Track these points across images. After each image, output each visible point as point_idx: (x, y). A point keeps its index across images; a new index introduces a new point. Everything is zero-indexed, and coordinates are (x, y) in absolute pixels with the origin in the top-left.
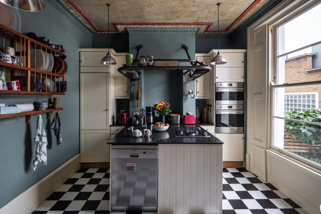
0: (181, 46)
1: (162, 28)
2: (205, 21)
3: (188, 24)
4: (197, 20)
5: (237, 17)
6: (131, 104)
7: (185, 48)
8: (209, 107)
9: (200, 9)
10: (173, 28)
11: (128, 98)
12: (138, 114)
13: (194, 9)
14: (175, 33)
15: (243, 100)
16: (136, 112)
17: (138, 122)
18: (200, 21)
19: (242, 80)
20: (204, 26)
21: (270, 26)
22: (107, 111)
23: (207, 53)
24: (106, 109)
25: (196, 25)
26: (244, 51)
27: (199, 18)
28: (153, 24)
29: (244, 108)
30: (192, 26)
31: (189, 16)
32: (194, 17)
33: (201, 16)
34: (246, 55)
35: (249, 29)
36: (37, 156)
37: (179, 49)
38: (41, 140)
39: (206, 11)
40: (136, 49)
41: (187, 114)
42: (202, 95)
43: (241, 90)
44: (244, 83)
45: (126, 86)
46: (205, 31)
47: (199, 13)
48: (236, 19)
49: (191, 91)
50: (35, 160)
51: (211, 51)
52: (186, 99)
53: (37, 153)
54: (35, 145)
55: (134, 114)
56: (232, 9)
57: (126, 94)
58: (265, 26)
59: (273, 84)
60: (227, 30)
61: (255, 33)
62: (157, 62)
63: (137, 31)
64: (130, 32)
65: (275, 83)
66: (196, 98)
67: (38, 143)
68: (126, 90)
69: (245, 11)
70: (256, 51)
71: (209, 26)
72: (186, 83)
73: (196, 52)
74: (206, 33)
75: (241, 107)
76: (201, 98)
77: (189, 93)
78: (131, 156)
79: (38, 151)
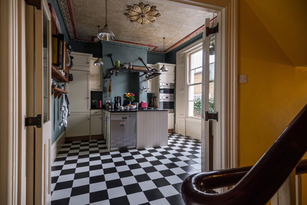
0: (138, 58)
1: (127, 45)
2: (154, 45)
3: (144, 45)
4: (150, 44)
5: (172, 45)
6: (104, 95)
7: (140, 59)
8: (155, 98)
9: (154, 38)
10: (133, 46)
11: (102, 90)
12: (109, 102)
13: (150, 38)
14: (134, 49)
15: (174, 93)
16: (108, 101)
17: (110, 107)
18: (151, 44)
19: (173, 82)
20: (153, 48)
21: (188, 54)
22: (88, 99)
23: (154, 64)
24: (87, 97)
25: (149, 46)
26: (174, 65)
27: (151, 43)
28: (122, 41)
29: (174, 98)
30: (146, 47)
31: (146, 41)
32: (149, 42)
33: (152, 42)
34: (175, 67)
35: (177, 53)
36: (63, 119)
37: (137, 60)
38: (65, 110)
39: (157, 40)
40: (107, 56)
41: (142, 102)
42: (151, 91)
43: (173, 88)
44: (174, 84)
45: (99, 82)
46: (153, 50)
47: (152, 40)
48: (171, 47)
49: (145, 87)
50: (61, 123)
51: (157, 64)
52: (141, 93)
53: (63, 118)
54: (62, 113)
55: (106, 102)
56: (170, 42)
57: (100, 88)
58: (185, 53)
59: (189, 84)
60: (165, 51)
61: (181, 56)
62: (134, 67)
63: (109, 43)
64: (103, 44)
65: (190, 83)
66: (147, 92)
67: (63, 111)
68: (99, 85)
69: (176, 43)
70: (181, 66)
71: (156, 48)
72: (141, 82)
73: (147, 63)
74: (153, 51)
75: (173, 98)
76: (150, 92)
77: (144, 88)
78: (122, 119)
79: (64, 117)
